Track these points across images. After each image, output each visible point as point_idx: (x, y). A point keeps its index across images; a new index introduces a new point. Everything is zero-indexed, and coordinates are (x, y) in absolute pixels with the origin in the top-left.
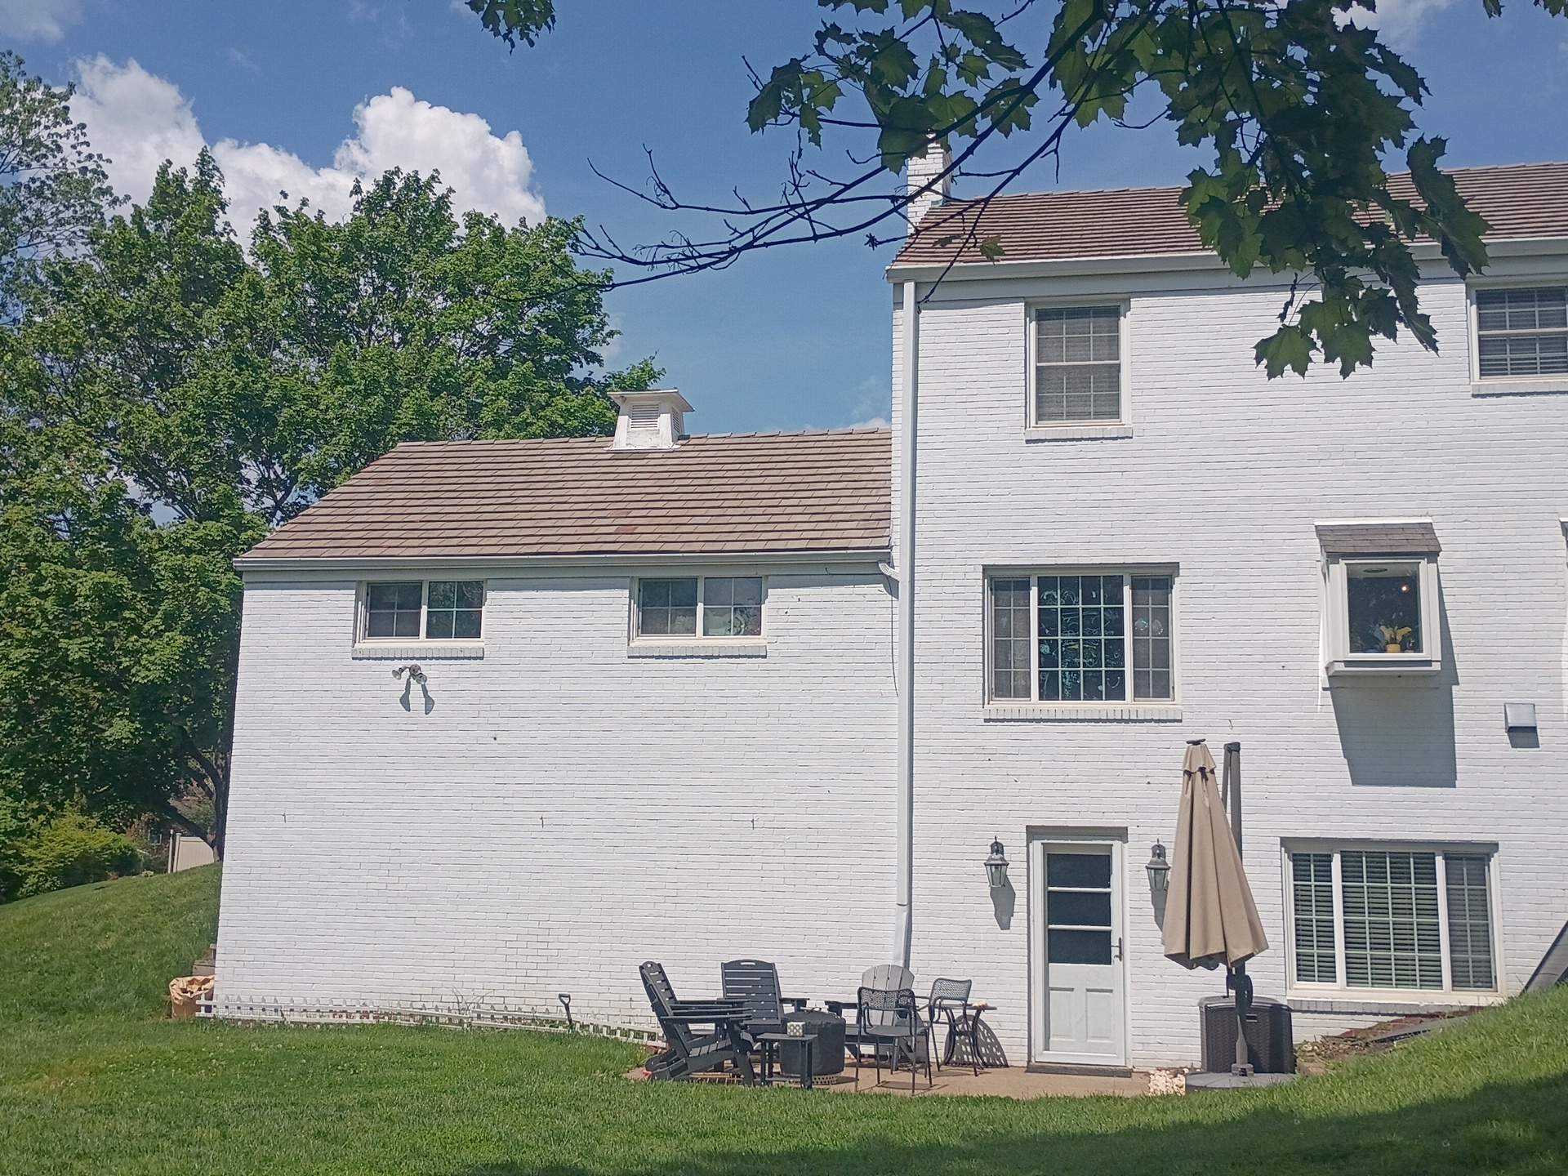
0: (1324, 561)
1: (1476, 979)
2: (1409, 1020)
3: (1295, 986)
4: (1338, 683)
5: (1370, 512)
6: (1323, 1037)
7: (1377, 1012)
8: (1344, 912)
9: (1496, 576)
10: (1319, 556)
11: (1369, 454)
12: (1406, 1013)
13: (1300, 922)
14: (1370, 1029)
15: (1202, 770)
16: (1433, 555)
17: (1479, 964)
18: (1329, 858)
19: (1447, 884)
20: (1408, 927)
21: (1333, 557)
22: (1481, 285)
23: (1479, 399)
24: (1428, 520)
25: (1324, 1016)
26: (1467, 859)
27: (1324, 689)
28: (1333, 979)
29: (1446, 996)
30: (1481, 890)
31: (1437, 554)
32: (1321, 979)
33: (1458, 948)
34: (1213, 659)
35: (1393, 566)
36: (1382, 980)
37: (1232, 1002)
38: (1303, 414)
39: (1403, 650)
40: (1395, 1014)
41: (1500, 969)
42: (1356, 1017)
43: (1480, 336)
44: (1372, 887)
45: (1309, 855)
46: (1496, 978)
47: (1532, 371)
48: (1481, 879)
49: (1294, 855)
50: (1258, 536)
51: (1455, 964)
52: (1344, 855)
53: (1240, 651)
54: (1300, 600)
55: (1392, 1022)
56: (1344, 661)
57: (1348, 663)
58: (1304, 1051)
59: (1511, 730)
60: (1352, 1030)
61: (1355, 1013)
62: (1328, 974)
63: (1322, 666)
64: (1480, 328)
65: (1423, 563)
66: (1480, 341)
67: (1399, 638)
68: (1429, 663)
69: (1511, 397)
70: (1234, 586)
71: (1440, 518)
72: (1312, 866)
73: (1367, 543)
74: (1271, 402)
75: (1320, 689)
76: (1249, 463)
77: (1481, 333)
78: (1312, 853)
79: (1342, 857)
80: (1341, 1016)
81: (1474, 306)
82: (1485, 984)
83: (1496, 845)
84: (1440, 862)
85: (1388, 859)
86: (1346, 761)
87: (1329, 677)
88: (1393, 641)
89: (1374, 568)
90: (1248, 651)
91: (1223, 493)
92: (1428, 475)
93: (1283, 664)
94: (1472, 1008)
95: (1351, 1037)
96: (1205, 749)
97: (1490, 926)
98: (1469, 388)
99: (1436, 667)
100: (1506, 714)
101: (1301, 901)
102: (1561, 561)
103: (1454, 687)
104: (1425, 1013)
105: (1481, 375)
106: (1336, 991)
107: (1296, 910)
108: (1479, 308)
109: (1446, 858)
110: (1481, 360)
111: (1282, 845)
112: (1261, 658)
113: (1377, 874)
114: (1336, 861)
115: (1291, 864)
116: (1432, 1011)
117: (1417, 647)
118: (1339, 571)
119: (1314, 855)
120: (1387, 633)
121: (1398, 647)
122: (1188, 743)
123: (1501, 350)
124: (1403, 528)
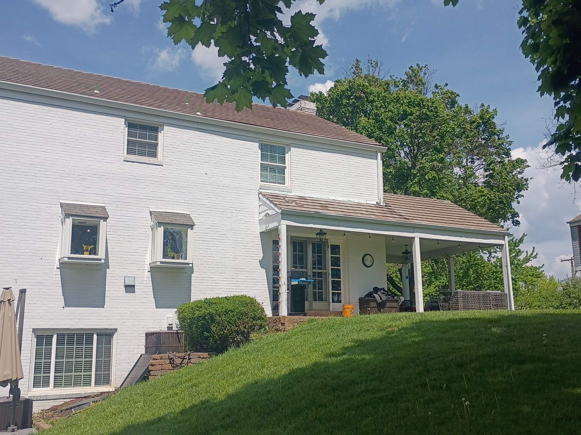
0: (62, 217)
1: (104, 381)
2: (77, 400)
3: (32, 390)
4: (63, 266)
5: (82, 200)
6: (42, 410)
7: (65, 398)
8: (56, 358)
9: (126, 229)
10: (60, 215)
11: (84, 177)
12: (76, 397)
13: (37, 363)
14: (61, 405)
15: (9, 300)
16: (105, 219)
17: (105, 375)
18: (52, 336)
19: (97, 345)
20: (80, 363)
21: (67, 216)
22: (130, 121)
23: (126, 162)
24: (104, 205)
25: (43, 401)
26: (105, 335)
27: (57, 268)
28: (48, 386)
29: (93, 389)
30: (109, 347)
31: (107, 218)
32: (43, 386)
33: (99, 370)
34: (11, 253)
35: (90, 221)
36: (68, 384)
37: (11, 399)
38: (60, 158)
39: (90, 254)
40: (72, 398)
41: (113, 377)
42: (56, 400)
43: (128, 139)
44: (68, 348)
45: (44, 336)
46: (111, 380)
47: (144, 155)
48: (109, 343)
49: (37, 336)
50: (36, 204)
51: (96, 376)
52: (58, 335)
53: (23, 251)
54: (51, 232)
55: (70, 401)
56: (68, 257)
57: (69, 258)
58: (35, 417)
59: (126, 286)
60: (54, 406)
61: (56, 399)
62: (46, 383)
63: (57, 259)
64: (128, 136)
65: (102, 221)
66: (128, 141)
67: (89, 250)
68: (100, 260)
69: (137, 163)
70: (24, 224)
71: (108, 205)
72: (45, 340)
73: (81, 211)
74: (47, 151)
75: (56, 268)
76: (35, 174)
77: (128, 138)
78: (45, 334)
79: (57, 336)
80: (50, 401)
81: (127, 128)
82: (107, 383)
83: (117, 329)
84: (95, 337)
85: (85, 336)
86: (63, 297)
87: (60, 263)
88: (87, 250)
89: (82, 221)
90: (28, 251)
91: (23, 185)
92: (105, 188)
93: (41, 257)
94: (101, 393)
95: (54, 409)
96: (11, 291)
97: (111, 360)
98: (123, 158)
99: (103, 261)
100: (125, 280)
101: (38, 355)
102: (148, 225)
103: (107, 269)
104: (84, 396)
105: (127, 154)
106: (50, 391)
107: (36, 358)
108: (128, 129)
109: (97, 335)
110: (127, 148)
111: (33, 332)
112: (32, 254)
113: (70, 343)
114: (55, 337)
115: (36, 339)
116: (86, 395)
117: (95, 253)
118: (69, 222)
119: (46, 336)
120: (85, 247)
121: (88, 253)
122: (3, 288)
123: (135, 146)
124: (94, 207)
